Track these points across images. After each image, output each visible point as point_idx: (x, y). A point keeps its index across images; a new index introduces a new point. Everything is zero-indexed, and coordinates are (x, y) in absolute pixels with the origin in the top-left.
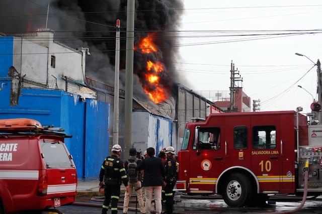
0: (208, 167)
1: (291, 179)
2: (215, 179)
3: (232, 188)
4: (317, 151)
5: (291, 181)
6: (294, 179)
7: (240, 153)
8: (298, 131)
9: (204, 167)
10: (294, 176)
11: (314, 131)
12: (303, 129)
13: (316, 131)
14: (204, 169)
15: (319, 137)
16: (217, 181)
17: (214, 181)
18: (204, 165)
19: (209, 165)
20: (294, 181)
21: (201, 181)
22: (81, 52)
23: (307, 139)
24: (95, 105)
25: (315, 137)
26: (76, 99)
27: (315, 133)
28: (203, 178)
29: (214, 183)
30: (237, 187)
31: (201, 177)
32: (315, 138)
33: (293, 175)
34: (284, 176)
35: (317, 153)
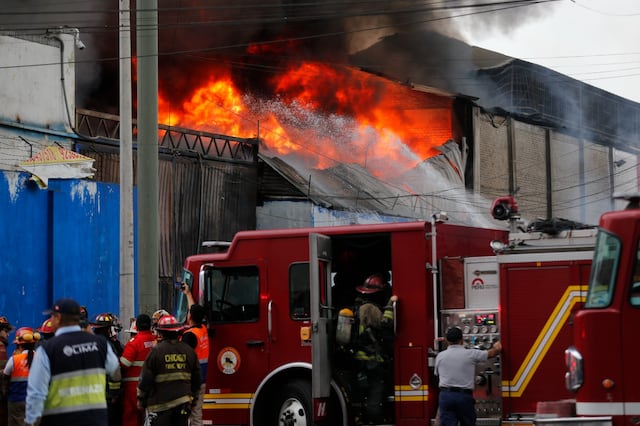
0: (233, 366)
1: (420, 393)
2: (249, 395)
3: (288, 417)
4: (485, 323)
5: (420, 399)
6: (426, 393)
7: (303, 328)
8: (434, 272)
9: (225, 367)
10: (426, 387)
11: (477, 273)
12: (452, 268)
13: (483, 273)
14: (224, 371)
15: (488, 287)
16: (253, 401)
17: (246, 401)
18: (223, 361)
19: (234, 360)
20: (426, 399)
21: (218, 401)
22: (58, 40)
23: (462, 293)
24: (87, 196)
25: (481, 287)
26: (14, 185)
27: (481, 277)
28: (222, 393)
29: (246, 407)
30: (297, 416)
31: (218, 391)
32: (480, 290)
33: (423, 384)
34: (403, 387)
35: (485, 329)
